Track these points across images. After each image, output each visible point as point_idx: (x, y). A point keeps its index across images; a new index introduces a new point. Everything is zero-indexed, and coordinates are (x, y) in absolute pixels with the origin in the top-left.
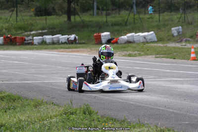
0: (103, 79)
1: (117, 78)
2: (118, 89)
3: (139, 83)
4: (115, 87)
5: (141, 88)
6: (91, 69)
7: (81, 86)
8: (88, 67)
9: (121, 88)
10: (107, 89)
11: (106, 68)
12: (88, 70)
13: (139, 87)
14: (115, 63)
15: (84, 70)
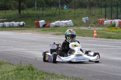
1: (81, 53)
2: (82, 61)
3: (96, 56)
4: (80, 59)
5: (98, 60)
6: (60, 46)
7: (55, 59)
8: (58, 45)
9: (84, 60)
10: (74, 61)
11: (72, 45)
12: (58, 48)
13: (96, 59)
15: (56, 47)
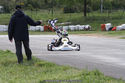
0: (62, 45)
1: (67, 44)
2: (67, 49)
3: (77, 47)
4: (66, 48)
5: (78, 49)
6: (58, 41)
7: (51, 48)
8: (56, 40)
9: (69, 49)
10: (62, 49)
11: (63, 40)
12: (56, 42)
14: (68, 38)
